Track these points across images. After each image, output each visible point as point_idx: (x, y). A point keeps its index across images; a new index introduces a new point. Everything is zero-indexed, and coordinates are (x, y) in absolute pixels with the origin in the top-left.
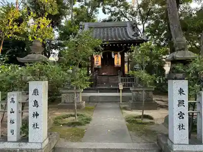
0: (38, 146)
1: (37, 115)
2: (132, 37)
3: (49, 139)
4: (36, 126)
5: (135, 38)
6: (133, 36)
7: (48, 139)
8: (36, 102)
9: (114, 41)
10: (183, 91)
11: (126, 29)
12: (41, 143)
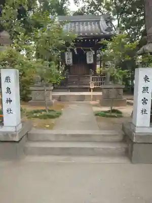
0: (13, 130)
1: (10, 101)
2: (104, 32)
3: (23, 125)
4: (9, 111)
5: (108, 33)
6: (106, 30)
7: (21, 124)
8: (8, 89)
9: (86, 36)
10: (148, 79)
11: (99, 23)
12: (16, 127)
